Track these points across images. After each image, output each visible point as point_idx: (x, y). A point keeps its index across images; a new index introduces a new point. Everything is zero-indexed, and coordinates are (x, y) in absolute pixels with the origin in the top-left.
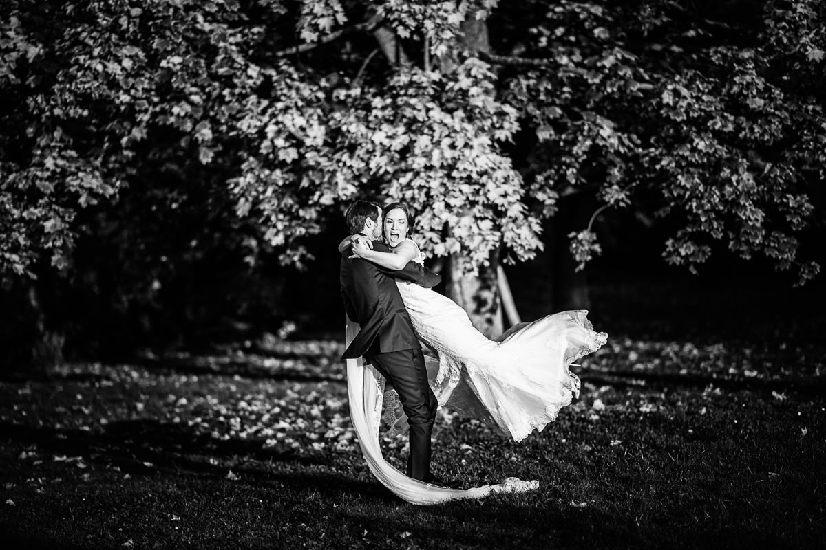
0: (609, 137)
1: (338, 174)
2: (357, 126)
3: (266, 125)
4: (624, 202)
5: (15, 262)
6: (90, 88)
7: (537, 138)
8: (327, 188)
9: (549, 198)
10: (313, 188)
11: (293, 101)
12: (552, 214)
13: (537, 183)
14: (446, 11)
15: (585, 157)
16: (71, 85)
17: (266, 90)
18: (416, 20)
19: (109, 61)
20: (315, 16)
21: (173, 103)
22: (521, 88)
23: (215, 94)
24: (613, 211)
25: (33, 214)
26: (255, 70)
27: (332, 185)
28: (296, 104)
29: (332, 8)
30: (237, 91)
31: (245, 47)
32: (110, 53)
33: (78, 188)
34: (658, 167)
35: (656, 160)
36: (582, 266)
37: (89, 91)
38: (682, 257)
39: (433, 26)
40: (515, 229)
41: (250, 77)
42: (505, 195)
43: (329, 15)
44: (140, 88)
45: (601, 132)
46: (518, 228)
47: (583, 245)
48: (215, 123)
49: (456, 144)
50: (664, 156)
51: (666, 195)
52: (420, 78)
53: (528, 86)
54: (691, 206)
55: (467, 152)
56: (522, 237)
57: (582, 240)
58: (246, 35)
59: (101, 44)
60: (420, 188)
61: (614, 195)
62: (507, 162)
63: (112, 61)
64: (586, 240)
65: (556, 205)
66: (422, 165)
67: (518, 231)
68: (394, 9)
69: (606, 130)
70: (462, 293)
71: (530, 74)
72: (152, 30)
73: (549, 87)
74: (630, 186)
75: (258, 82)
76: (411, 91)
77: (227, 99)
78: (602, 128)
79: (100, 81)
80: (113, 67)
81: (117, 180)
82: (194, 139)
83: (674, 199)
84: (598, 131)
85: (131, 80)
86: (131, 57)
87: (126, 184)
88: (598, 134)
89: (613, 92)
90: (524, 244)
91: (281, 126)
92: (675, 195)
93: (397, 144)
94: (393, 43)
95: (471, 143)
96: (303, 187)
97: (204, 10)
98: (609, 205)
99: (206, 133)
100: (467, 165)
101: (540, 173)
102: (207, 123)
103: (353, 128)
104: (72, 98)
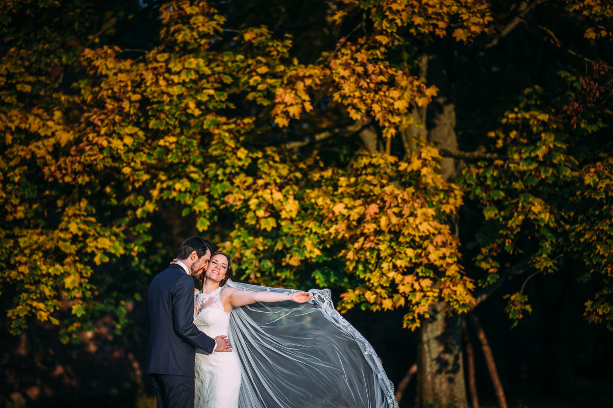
0: (540, 212)
1: (306, 239)
2: (324, 200)
3: (249, 199)
4: (553, 269)
5: (40, 310)
6: (95, 160)
7: (484, 217)
8: (296, 251)
9: (492, 267)
10: (286, 250)
11: (273, 178)
12: (495, 281)
13: (482, 254)
14: (392, 98)
15: (519, 230)
16: (81, 158)
17: (252, 170)
18: (366, 105)
19: (113, 138)
20: (286, 105)
21: (175, 180)
22: (472, 175)
23: (211, 173)
24: (542, 276)
25: (57, 270)
26: (243, 153)
27: (301, 248)
28: (275, 180)
29: (300, 97)
30: (228, 170)
31: (237, 134)
32: (114, 132)
33: (94, 249)
34: (582, 240)
35: (580, 235)
36: (516, 324)
37: (95, 162)
38: (600, 317)
39: (379, 109)
40: (451, 286)
41: (240, 159)
42: (443, 257)
43: (297, 104)
44: (138, 161)
45: (533, 208)
46: (454, 286)
47: (515, 305)
48: (210, 198)
49: (403, 213)
50: (587, 231)
51: (587, 263)
52: (378, 161)
53: (477, 174)
54: (607, 270)
55: (411, 219)
56: (458, 293)
57: (514, 301)
58: (239, 125)
59: (107, 125)
60: (371, 249)
61: (544, 263)
62: (446, 229)
63: (115, 138)
64: (518, 301)
65: (497, 273)
66: (372, 230)
67: (454, 288)
68: (347, 95)
69: (537, 207)
70: (430, 351)
71: (479, 164)
72: (150, 113)
73: (495, 174)
74: (559, 256)
75: (247, 164)
76: (369, 170)
77: (220, 178)
78: (533, 205)
79: (105, 154)
80: (116, 143)
81: (135, 245)
82: (192, 211)
83: (594, 266)
84: (531, 207)
85: (131, 155)
86: (131, 135)
87: (143, 249)
88: (530, 210)
89: (546, 177)
90: (459, 299)
91: (261, 199)
92: (595, 263)
93: (354, 215)
94: (375, 142)
95: (415, 212)
96: (278, 250)
97: (196, 99)
98: (539, 271)
99: (202, 205)
100: (410, 231)
101: (484, 246)
102: (205, 198)
103: (320, 201)
104: (80, 168)
